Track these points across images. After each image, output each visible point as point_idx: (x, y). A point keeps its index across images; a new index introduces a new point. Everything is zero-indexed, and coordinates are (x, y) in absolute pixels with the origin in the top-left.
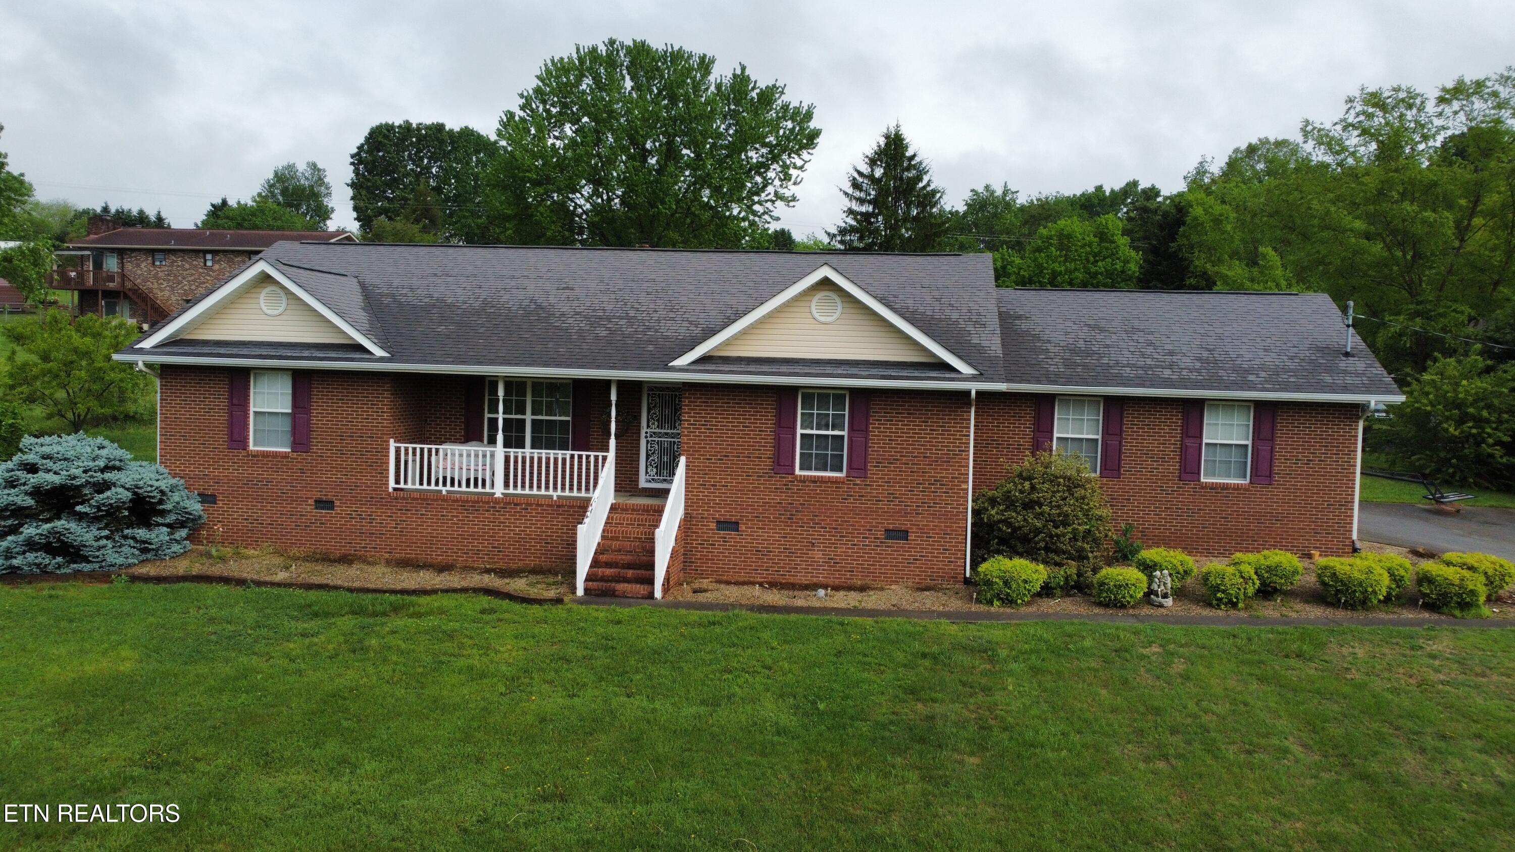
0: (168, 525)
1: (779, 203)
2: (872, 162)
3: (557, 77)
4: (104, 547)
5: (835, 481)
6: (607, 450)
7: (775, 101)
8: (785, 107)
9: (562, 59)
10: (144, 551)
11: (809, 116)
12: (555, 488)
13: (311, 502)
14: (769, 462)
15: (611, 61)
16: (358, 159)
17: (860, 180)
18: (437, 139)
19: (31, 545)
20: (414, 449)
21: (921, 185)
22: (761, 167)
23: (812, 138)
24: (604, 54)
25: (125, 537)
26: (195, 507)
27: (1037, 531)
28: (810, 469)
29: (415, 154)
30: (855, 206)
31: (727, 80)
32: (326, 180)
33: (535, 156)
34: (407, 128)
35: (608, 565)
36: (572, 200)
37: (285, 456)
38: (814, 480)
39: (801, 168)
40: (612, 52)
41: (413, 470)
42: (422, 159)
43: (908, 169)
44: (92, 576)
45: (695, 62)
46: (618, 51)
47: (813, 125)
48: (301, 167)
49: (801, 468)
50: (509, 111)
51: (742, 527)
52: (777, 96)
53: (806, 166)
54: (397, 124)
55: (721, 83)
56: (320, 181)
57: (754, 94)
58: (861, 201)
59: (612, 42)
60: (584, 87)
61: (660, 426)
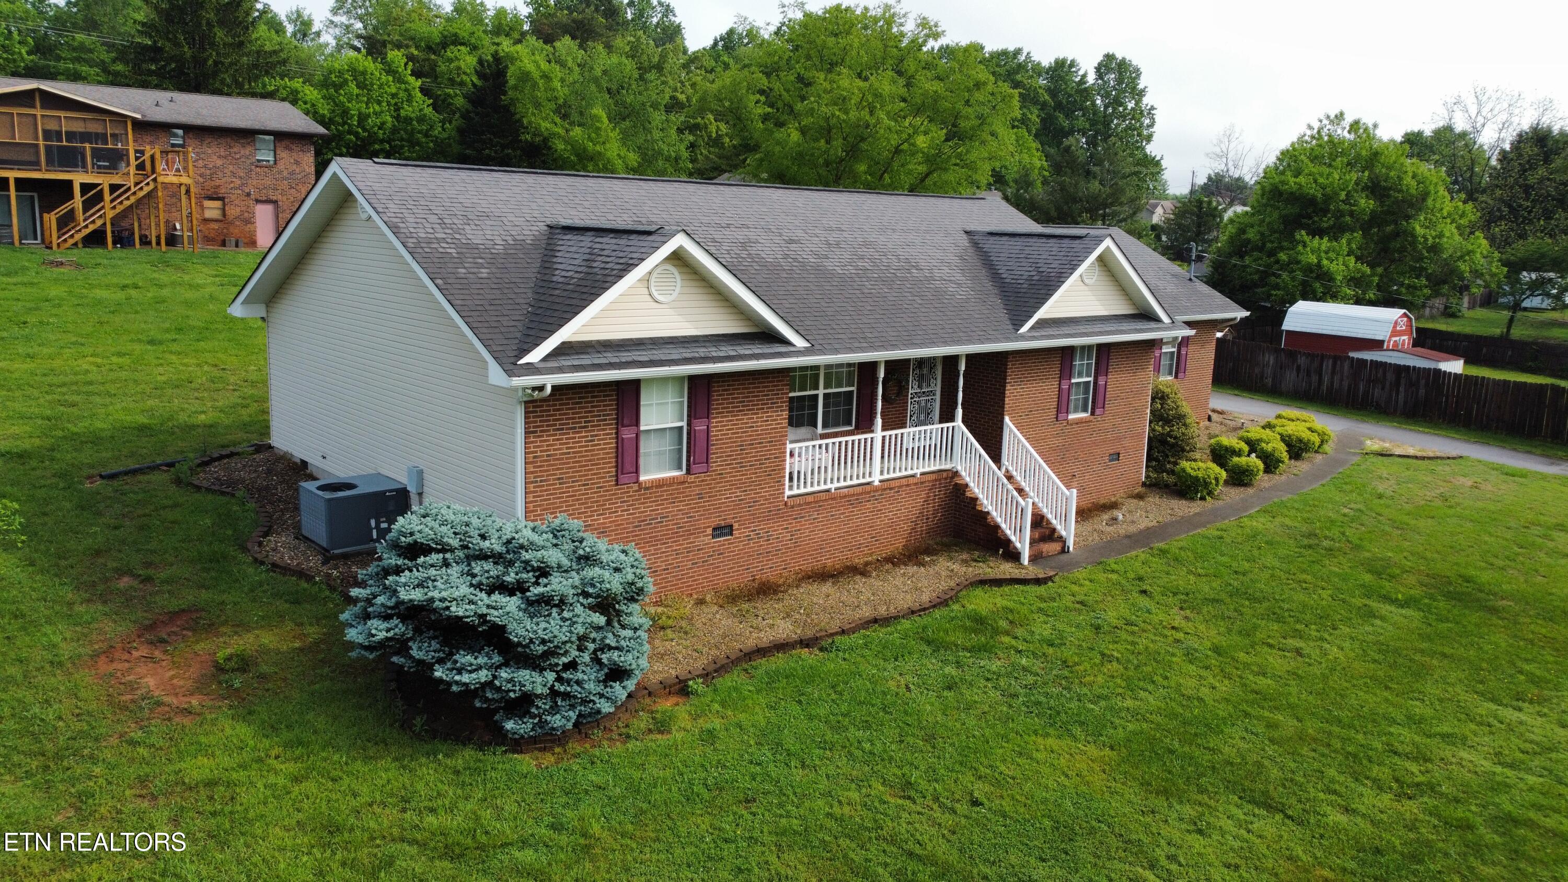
5: (1088, 421)
13: (709, 531)
14: (1054, 412)
37: (675, 481)
38: (1077, 422)
61: (920, 386)
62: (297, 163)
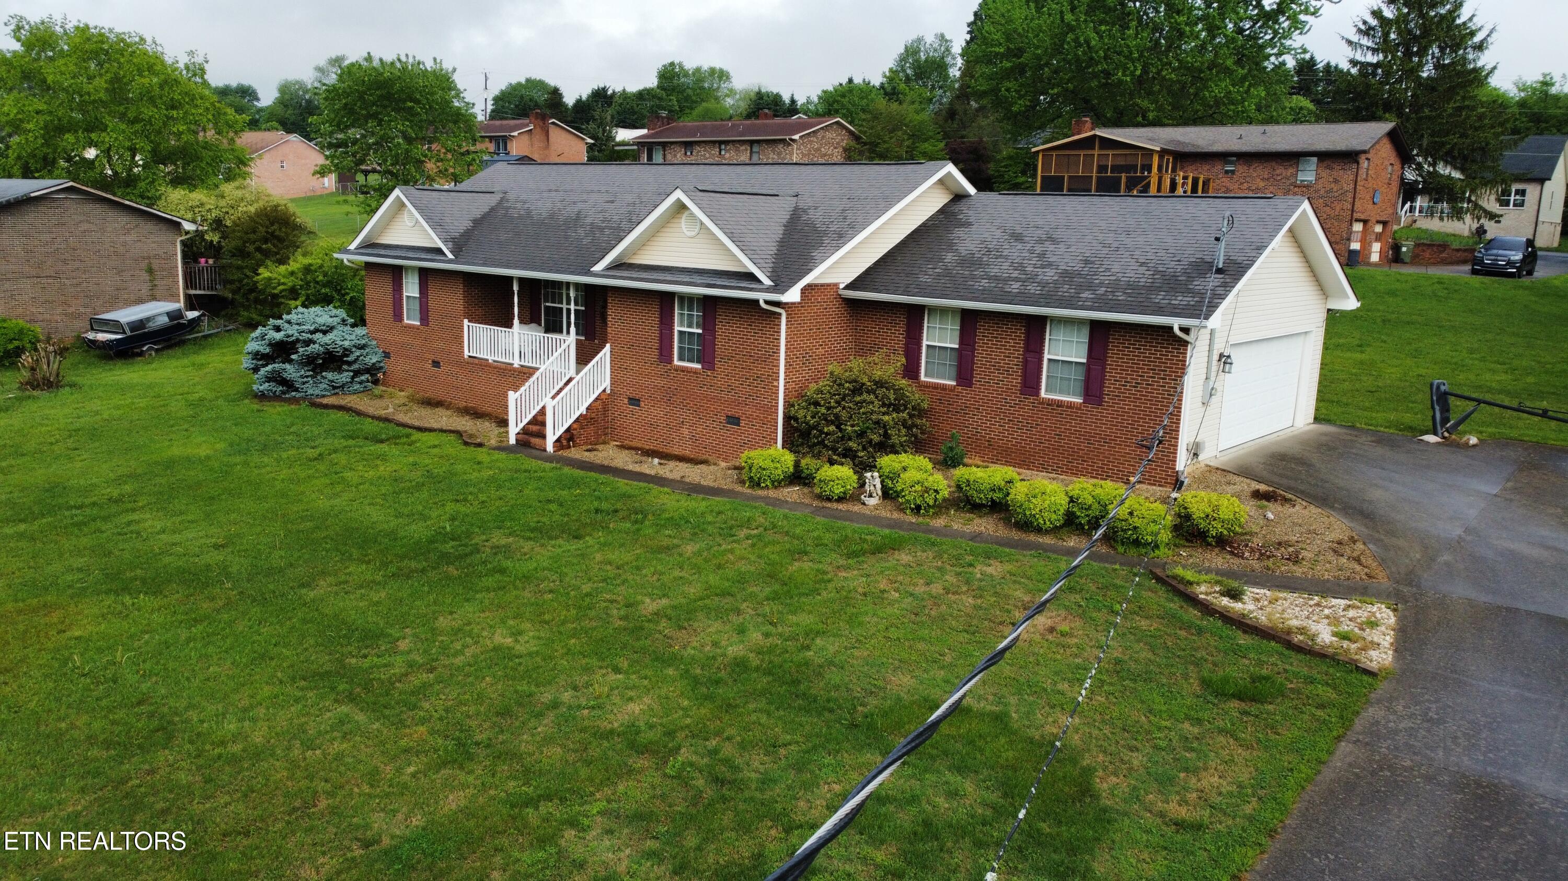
5: (696, 371)
13: (430, 361)
14: (656, 352)
20: (476, 328)
28: (683, 360)
35: (540, 423)
37: (418, 328)
38: (686, 370)
41: (476, 343)
48: (930, 39)
49: (678, 359)
51: (642, 404)
62: (1336, 181)
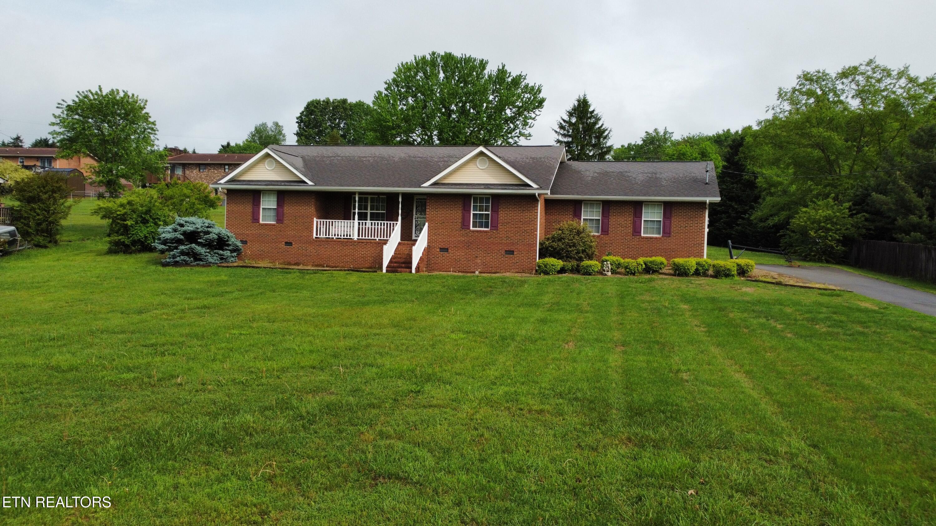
0: (230, 250)
1: (522, 138)
2: (571, 114)
3: (405, 73)
4: (207, 256)
5: (486, 232)
6: (398, 221)
7: (521, 82)
8: (527, 86)
9: (407, 63)
10: (222, 259)
11: (539, 91)
12: (377, 237)
13: (283, 243)
14: (460, 224)
15: (433, 63)
16: (300, 120)
17: (564, 124)
18: (343, 107)
19: (183, 253)
20: (323, 222)
21: (597, 126)
22: (512, 119)
23: (541, 103)
24: (429, 59)
25: (215, 253)
26: (239, 244)
27: (563, 249)
28: (476, 227)
29: (331, 117)
30: (561, 138)
31: (494, 73)
32: (283, 132)
33: (392, 115)
34: (327, 102)
35: (396, 263)
36: (411, 137)
37: (274, 225)
38: (477, 231)
39: (534, 119)
40: (434, 59)
41: (323, 230)
42: (335, 120)
43: (590, 118)
44: (203, 266)
45: (477, 63)
46: (437, 58)
47: (541, 95)
49: (473, 227)
50: (379, 91)
51: (450, 251)
52: (522, 80)
53: (537, 118)
54: (322, 100)
55: (491, 74)
56: (280, 133)
57: (510, 79)
58: (564, 135)
59: (434, 53)
60: (419, 78)
61: (421, 214)
